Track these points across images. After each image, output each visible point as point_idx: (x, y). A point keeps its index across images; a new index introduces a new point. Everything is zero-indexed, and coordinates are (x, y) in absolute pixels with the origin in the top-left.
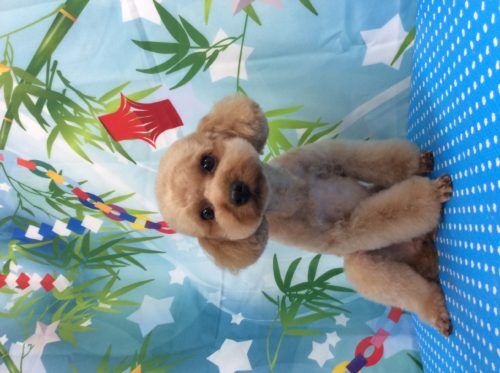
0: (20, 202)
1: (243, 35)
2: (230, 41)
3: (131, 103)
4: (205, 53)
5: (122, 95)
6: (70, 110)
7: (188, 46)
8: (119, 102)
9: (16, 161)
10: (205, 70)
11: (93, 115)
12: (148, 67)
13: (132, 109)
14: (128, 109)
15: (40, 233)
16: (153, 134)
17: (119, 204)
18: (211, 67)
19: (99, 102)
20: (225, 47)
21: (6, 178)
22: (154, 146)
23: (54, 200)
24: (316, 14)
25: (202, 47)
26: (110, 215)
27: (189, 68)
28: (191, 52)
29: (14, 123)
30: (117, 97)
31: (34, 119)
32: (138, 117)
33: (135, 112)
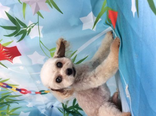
1: (38, 22)
2: (34, 25)
3: (4, 47)
4: (26, 30)
5: (0, 44)
7: (20, 28)
10: (27, 35)
12: (7, 35)
14: (2, 49)
17: (5, 82)
18: (29, 34)
20: (33, 27)
24: (62, 13)
25: (25, 28)
26: (3, 86)
28: (21, 29)
32: (5, 53)
33: (5, 51)
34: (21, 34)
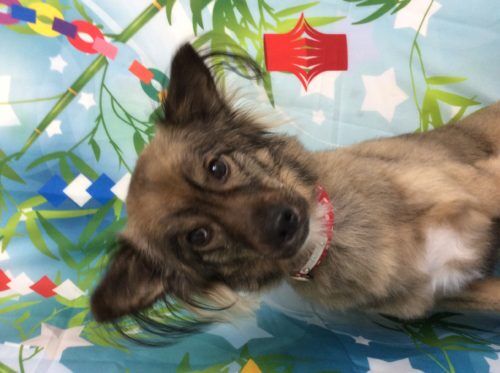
0: (94, 131)
3: (307, 28)
5: (302, 15)
6: (238, 16)
8: (295, 23)
9: (130, 64)
10: (393, 13)
11: (260, 30)
13: (305, 35)
14: (300, 33)
15: (89, 190)
16: (311, 72)
18: (399, 12)
19: (275, 17)
21: (98, 86)
22: (306, 88)
23: (145, 137)
27: (379, 6)
29: (163, 12)
30: (296, 17)
31: (191, 14)
32: (306, 47)
33: (306, 39)
34: (380, 3)
